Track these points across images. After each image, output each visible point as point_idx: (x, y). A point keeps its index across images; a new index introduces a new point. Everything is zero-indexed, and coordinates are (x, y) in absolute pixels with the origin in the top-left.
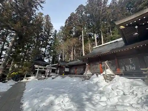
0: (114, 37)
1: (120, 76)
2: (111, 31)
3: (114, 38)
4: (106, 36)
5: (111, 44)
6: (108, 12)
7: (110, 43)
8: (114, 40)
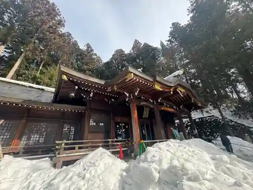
0: (40, 78)
1: (14, 157)
2: (41, 66)
3: (39, 80)
4: (27, 68)
5: (30, 89)
6: (55, 39)
7: (30, 87)
8: (38, 83)
